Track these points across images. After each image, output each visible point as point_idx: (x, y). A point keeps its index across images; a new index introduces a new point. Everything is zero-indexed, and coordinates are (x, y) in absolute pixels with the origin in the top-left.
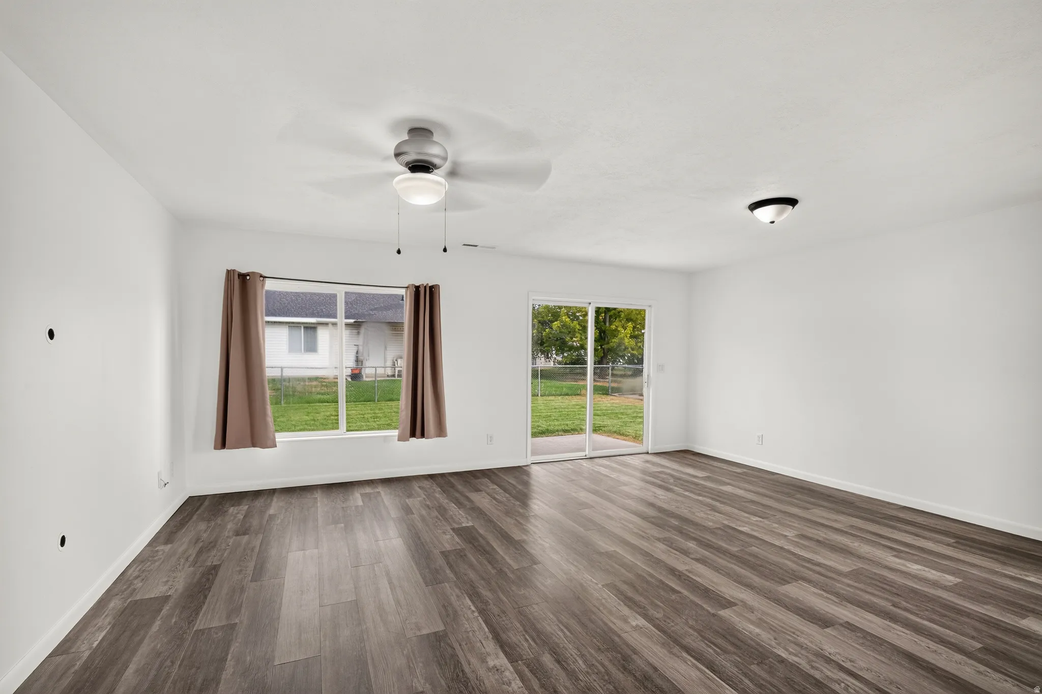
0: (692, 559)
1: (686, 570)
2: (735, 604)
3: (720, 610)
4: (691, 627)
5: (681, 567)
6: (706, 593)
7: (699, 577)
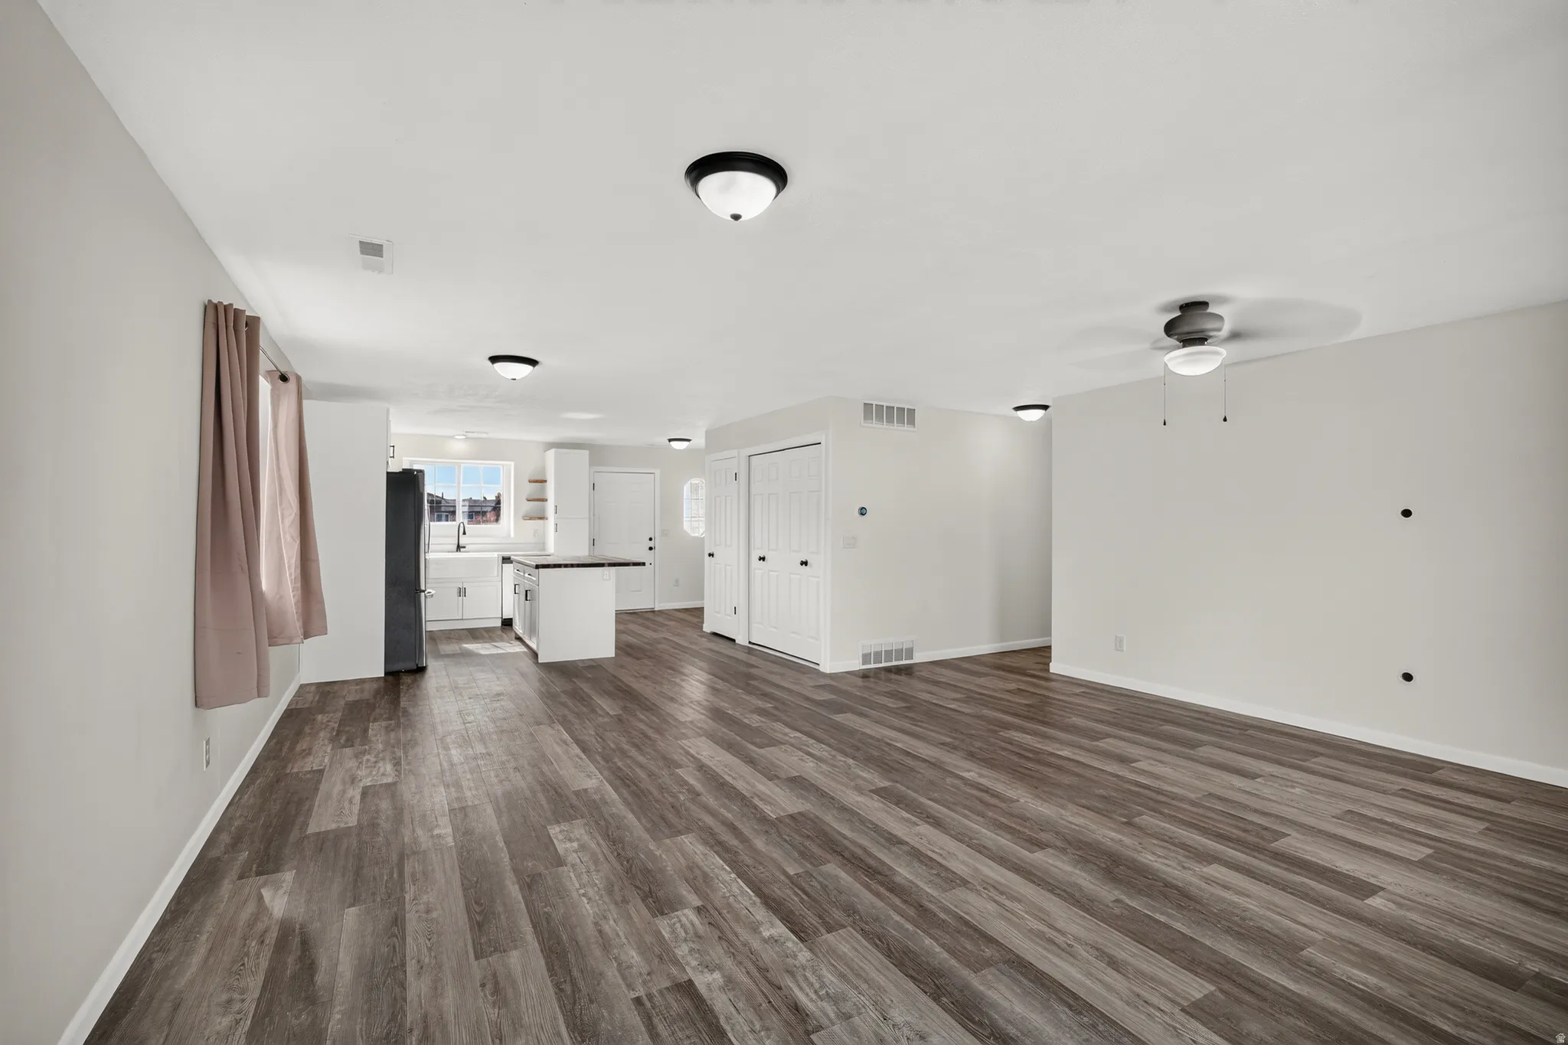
0: (907, 843)
1: (918, 825)
2: (871, 791)
3: (890, 786)
4: (919, 773)
5: (924, 829)
6: (900, 801)
7: (903, 818)
